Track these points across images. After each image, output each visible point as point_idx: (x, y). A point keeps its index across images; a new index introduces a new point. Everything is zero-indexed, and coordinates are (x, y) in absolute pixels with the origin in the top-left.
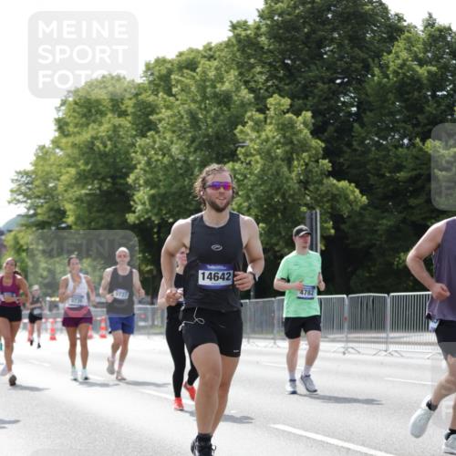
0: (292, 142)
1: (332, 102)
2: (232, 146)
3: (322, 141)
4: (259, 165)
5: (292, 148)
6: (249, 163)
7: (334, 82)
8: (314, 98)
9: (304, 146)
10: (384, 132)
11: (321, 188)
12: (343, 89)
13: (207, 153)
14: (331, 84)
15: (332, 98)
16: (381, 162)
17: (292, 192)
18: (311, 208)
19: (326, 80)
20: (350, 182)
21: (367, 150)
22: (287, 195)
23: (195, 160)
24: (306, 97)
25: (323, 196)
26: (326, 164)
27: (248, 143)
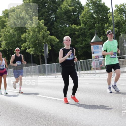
0: (39, 27)
1: (49, 17)
2: (25, 30)
3: (47, 27)
4: (32, 34)
5: (40, 29)
6: (29, 33)
7: (49, 12)
8: (44, 16)
9: (42, 28)
10: (62, 24)
11: (47, 38)
12: (51, 14)
13: (19, 32)
14: (49, 13)
15: (49, 16)
16: (62, 31)
17: (40, 39)
18: (45, 43)
19: (47, 12)
20: (54, 36)
21: (58, 28)
22: (39, 40)
23: (16, 34)
24: (42, 16)
25: (48, 40)
26: (48, 32)
27: (29, 28)
